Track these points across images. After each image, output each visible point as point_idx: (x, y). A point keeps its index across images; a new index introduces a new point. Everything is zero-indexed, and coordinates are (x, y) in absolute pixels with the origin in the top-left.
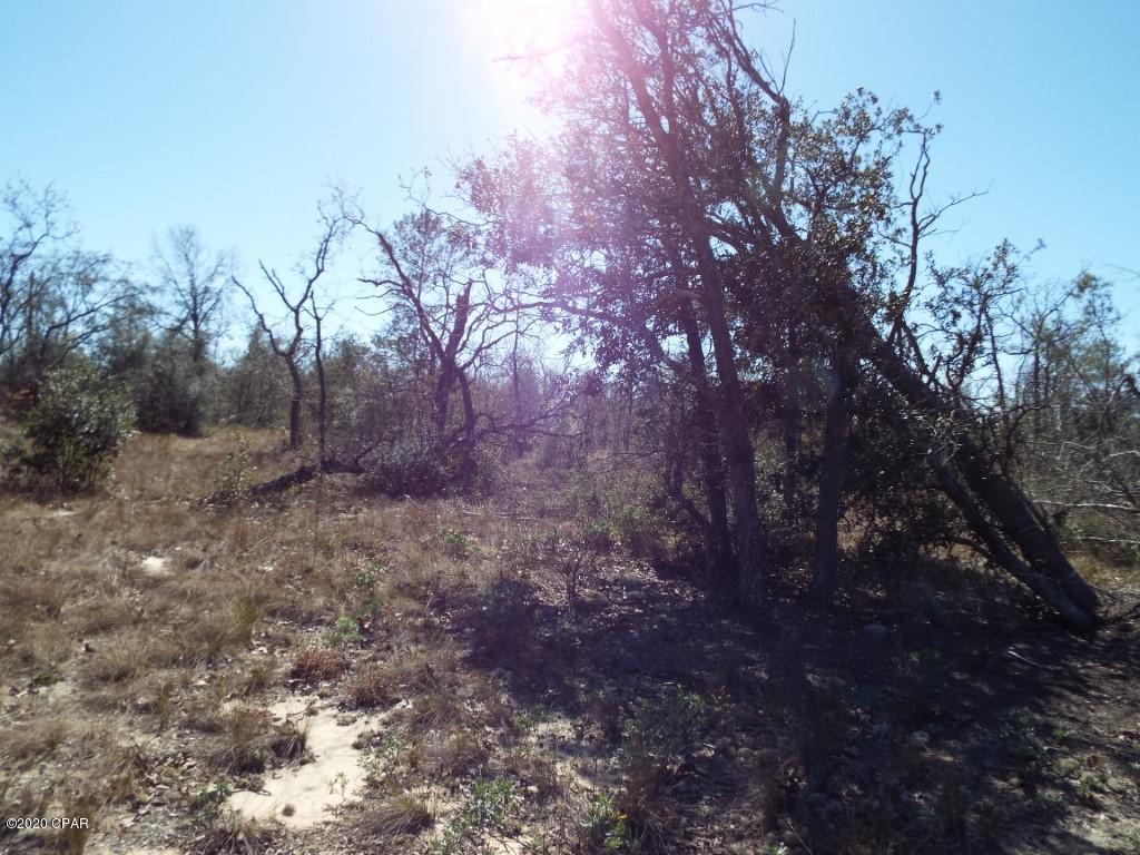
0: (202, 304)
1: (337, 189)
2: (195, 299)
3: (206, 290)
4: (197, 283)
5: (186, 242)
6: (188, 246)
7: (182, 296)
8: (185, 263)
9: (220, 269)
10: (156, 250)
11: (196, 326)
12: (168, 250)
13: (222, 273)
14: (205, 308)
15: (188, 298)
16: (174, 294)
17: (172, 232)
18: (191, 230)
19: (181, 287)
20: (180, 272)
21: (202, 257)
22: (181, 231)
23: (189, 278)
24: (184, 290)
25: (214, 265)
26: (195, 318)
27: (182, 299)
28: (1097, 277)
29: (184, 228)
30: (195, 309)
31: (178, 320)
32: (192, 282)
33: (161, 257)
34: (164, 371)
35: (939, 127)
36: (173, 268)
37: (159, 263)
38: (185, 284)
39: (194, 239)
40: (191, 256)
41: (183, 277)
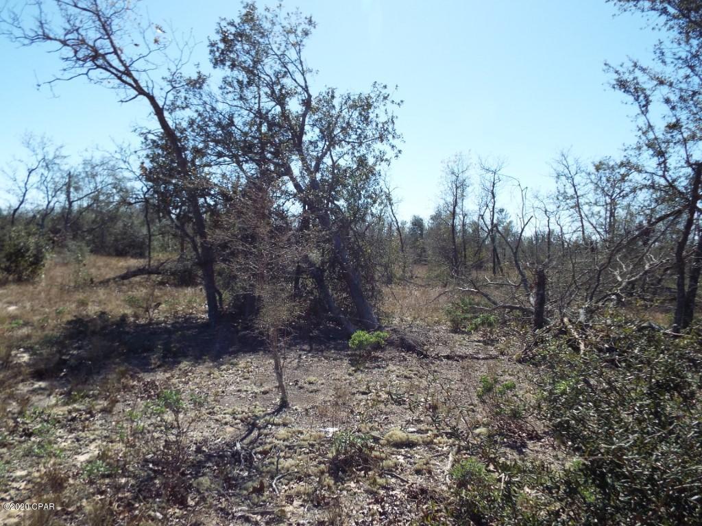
35: (402, 102)
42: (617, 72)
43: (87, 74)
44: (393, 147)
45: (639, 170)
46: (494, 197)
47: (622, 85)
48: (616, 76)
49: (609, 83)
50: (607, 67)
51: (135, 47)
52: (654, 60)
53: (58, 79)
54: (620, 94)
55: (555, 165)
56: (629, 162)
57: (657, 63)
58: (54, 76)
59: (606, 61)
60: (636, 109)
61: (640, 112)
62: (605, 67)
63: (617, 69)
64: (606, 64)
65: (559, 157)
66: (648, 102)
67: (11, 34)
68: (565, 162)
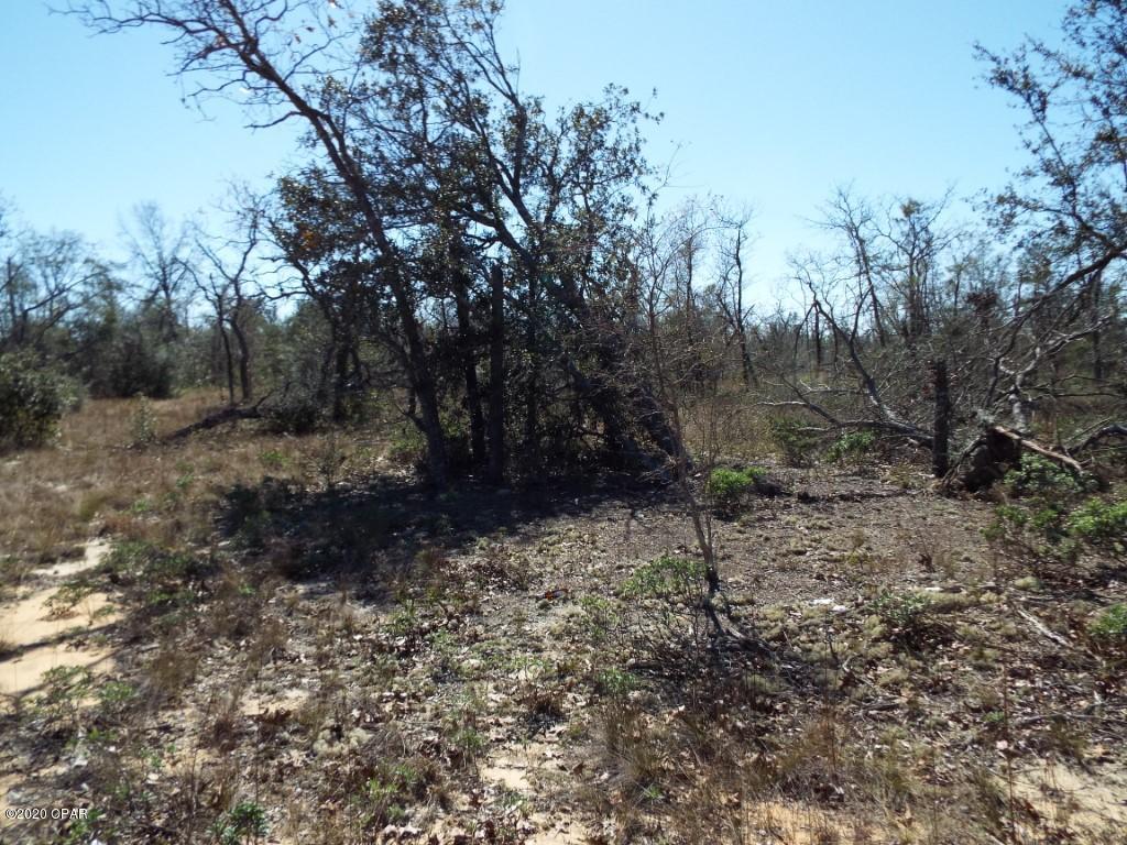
0: (171, 274)
1: (231, 183)
2: (163, 269)
3: (175, 260)
4: (165, 254)
5: (149, 216)
6: (152, 221)
7: (151, 268)
8: (151, 237)
9: (185, 240)
10: (124, 227)
11: (168, 295)
12: (134, 226)
13: (187, 244)
14: (174, 277)
15: (157, 270)
16: (144, 268)
17: (136, 209)
18: (153, 205)
19: (150, 260)
20: (146, 245)
21: (166, 231)
22: (144, 207)
23: (156, 251)
24: (153, 262)
25: (179, 236)
26: (166, 288)
27: (152, 272)
28: (919, 202)
29: (146, 204)
30: (165, 280)
31: (150, 291)
32: (160, 255)
33: (127, 233)
34: (133, 341)
35: (662, 115)
36: (141, 243)
37: (127, 238)
38: (153, 257)
39: (157, 213)
40: (156, 229)
41: (151, 250)
42: (994, 59)
43: (243, 80)
44: (644, 188)
45: (1033, 207)
46: (739, 264)
47: (1003, 79)
48: (994, 65)
49: (983, 77)
50: (979, 52)
51: (308, 32)
52: (1064, 40)
53: (205, 89)
54: (1002, 93)
55: (831, 210)
56: (1013, 197)
57: (1069, 45)
58: (199, 84)
59: (977, 41)
60: (1028, 115)
61: (1032, 119)
62: (978, 53)
63: (996, 55)
64: (977, 47)
65: (835, 198)
66: (1044, 104)
67: (88, 11)
68: (844, 206)
